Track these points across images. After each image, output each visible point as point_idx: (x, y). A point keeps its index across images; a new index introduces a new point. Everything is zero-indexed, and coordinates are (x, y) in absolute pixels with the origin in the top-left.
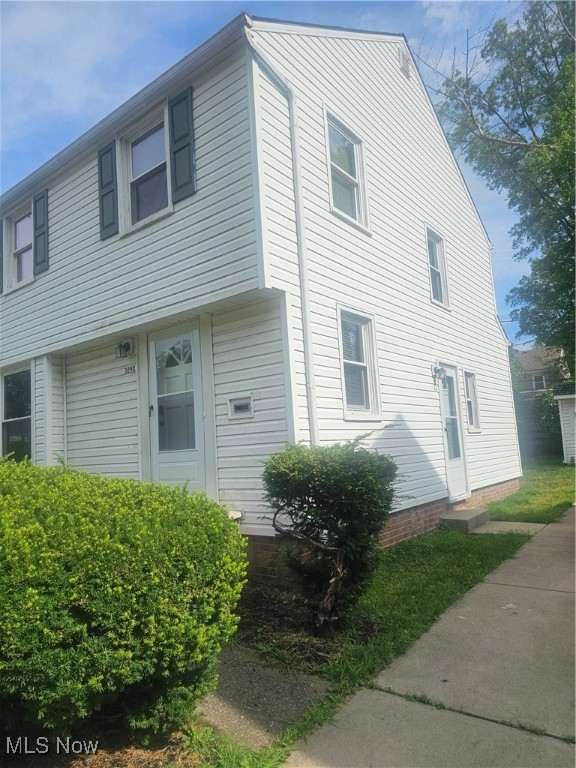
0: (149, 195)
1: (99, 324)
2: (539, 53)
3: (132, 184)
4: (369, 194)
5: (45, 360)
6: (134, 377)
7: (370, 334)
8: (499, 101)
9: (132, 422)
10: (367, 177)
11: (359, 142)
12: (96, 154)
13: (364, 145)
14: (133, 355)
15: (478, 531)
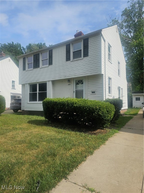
0: (77, 55)
1: (65, 76)
2: (133, 15)
3: (73, 52)
4: (112, 56)
5: (51, 81)
6: (70, 86)
7: (111, 81)
8: (124, 26)
9: (70, 94)
10: (112, 53)
11: (111, 47)
12: (65, 45)
13: (112, 47)
14: (70, 82)
15: (124, 116)
